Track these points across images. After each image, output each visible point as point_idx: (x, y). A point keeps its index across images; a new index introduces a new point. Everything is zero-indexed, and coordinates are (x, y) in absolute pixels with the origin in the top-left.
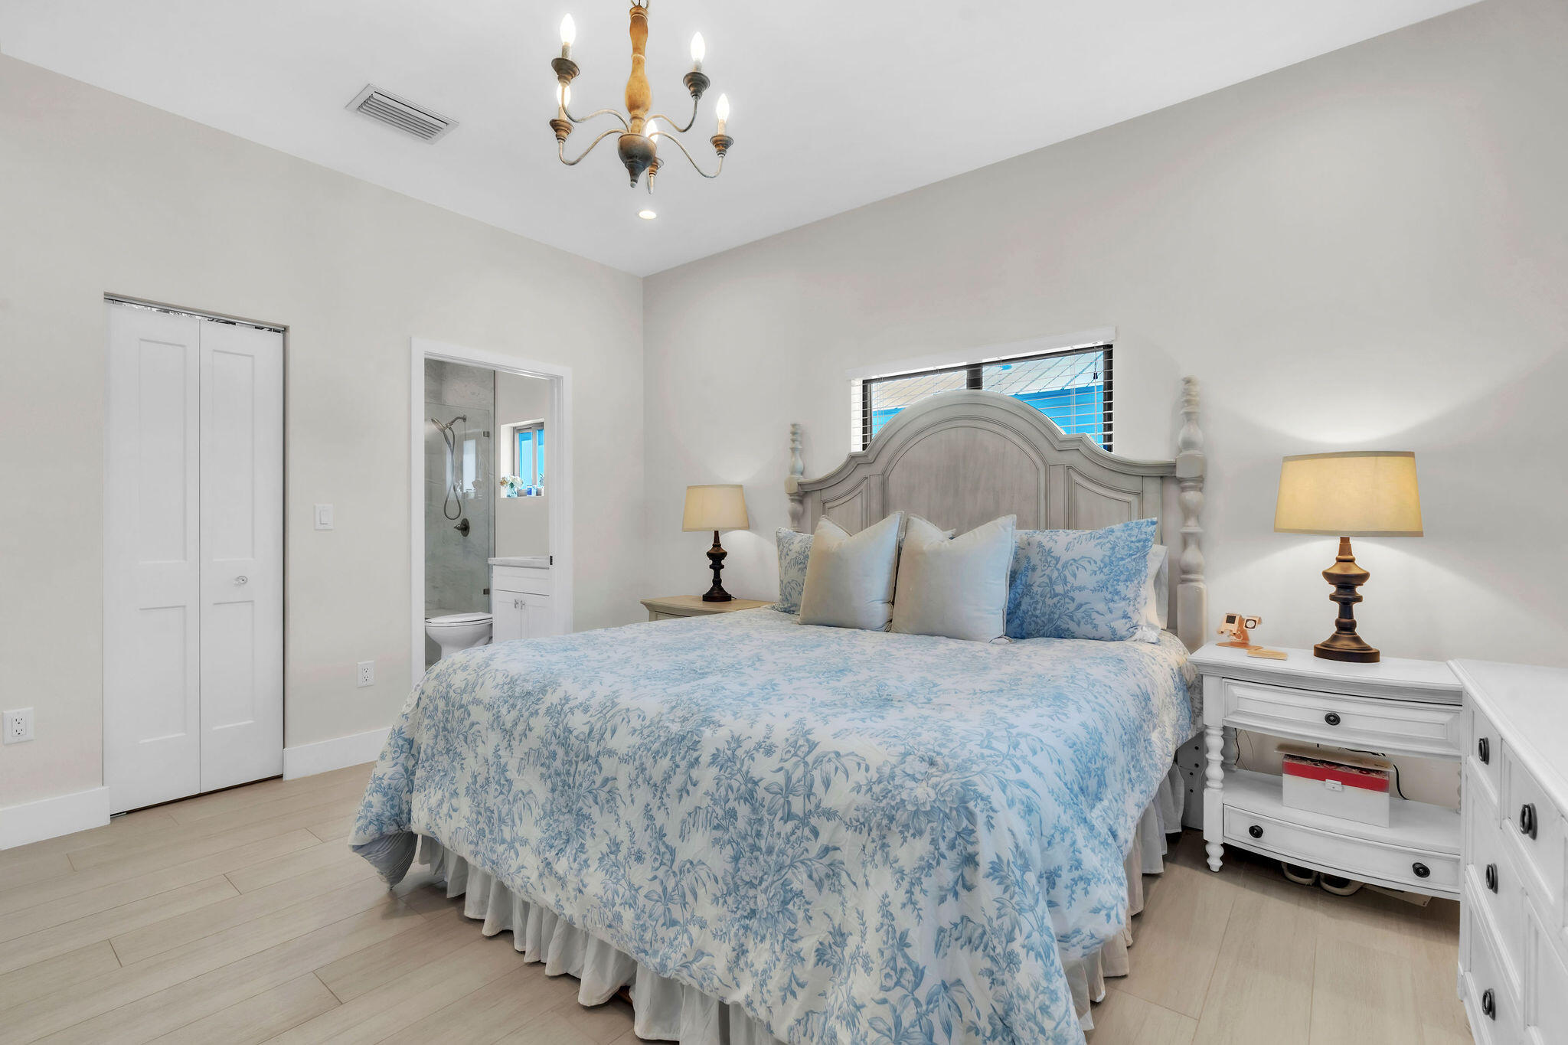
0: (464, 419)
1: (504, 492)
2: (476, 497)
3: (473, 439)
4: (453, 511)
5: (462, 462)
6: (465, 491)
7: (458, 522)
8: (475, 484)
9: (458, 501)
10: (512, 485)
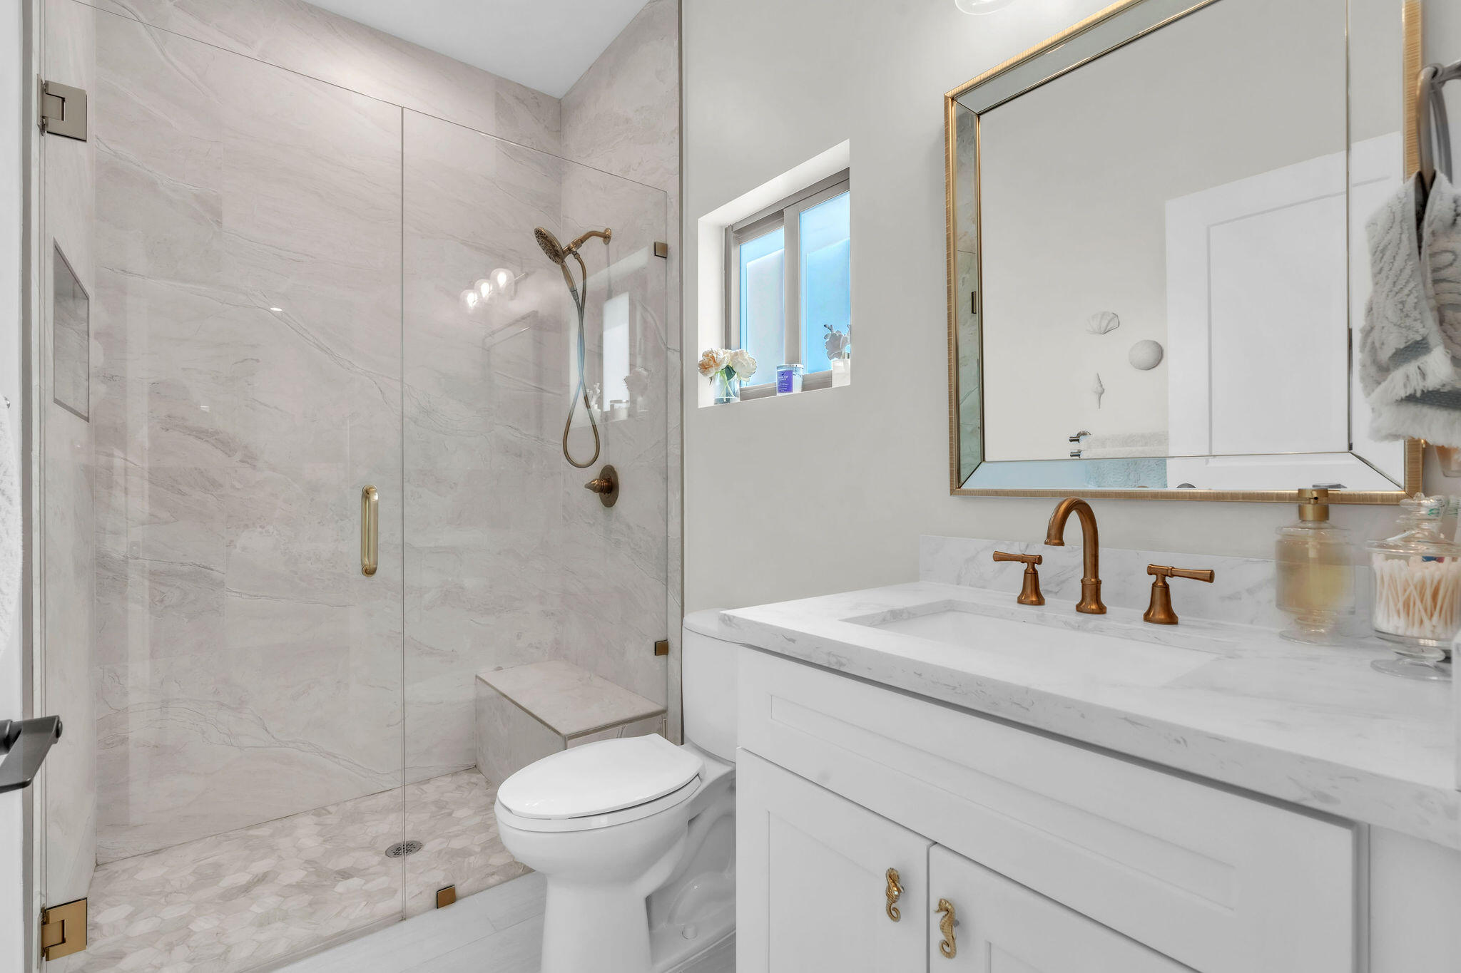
0: (606, 237)
1: (708, 392)
2: (631, 413)
3: (625, 291)
4: (582, 449)
5: (601, 337)
6: (607, 408)
7: (593, 473)
8: (631, 382)
9: (594, 427)
10: (730, 371)
